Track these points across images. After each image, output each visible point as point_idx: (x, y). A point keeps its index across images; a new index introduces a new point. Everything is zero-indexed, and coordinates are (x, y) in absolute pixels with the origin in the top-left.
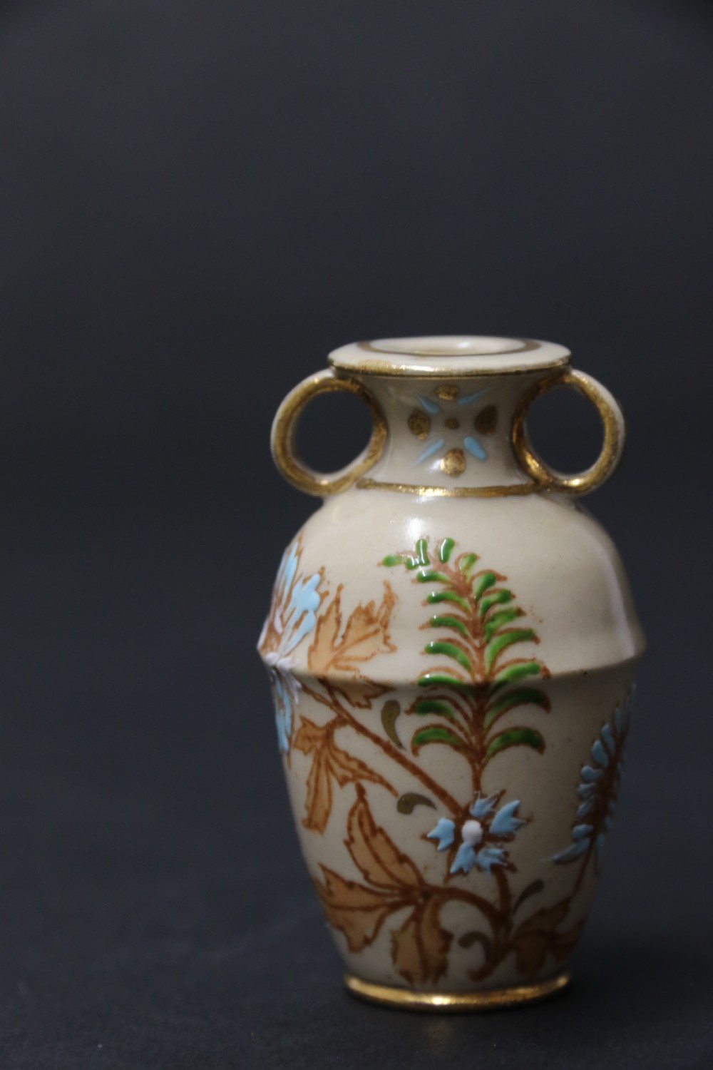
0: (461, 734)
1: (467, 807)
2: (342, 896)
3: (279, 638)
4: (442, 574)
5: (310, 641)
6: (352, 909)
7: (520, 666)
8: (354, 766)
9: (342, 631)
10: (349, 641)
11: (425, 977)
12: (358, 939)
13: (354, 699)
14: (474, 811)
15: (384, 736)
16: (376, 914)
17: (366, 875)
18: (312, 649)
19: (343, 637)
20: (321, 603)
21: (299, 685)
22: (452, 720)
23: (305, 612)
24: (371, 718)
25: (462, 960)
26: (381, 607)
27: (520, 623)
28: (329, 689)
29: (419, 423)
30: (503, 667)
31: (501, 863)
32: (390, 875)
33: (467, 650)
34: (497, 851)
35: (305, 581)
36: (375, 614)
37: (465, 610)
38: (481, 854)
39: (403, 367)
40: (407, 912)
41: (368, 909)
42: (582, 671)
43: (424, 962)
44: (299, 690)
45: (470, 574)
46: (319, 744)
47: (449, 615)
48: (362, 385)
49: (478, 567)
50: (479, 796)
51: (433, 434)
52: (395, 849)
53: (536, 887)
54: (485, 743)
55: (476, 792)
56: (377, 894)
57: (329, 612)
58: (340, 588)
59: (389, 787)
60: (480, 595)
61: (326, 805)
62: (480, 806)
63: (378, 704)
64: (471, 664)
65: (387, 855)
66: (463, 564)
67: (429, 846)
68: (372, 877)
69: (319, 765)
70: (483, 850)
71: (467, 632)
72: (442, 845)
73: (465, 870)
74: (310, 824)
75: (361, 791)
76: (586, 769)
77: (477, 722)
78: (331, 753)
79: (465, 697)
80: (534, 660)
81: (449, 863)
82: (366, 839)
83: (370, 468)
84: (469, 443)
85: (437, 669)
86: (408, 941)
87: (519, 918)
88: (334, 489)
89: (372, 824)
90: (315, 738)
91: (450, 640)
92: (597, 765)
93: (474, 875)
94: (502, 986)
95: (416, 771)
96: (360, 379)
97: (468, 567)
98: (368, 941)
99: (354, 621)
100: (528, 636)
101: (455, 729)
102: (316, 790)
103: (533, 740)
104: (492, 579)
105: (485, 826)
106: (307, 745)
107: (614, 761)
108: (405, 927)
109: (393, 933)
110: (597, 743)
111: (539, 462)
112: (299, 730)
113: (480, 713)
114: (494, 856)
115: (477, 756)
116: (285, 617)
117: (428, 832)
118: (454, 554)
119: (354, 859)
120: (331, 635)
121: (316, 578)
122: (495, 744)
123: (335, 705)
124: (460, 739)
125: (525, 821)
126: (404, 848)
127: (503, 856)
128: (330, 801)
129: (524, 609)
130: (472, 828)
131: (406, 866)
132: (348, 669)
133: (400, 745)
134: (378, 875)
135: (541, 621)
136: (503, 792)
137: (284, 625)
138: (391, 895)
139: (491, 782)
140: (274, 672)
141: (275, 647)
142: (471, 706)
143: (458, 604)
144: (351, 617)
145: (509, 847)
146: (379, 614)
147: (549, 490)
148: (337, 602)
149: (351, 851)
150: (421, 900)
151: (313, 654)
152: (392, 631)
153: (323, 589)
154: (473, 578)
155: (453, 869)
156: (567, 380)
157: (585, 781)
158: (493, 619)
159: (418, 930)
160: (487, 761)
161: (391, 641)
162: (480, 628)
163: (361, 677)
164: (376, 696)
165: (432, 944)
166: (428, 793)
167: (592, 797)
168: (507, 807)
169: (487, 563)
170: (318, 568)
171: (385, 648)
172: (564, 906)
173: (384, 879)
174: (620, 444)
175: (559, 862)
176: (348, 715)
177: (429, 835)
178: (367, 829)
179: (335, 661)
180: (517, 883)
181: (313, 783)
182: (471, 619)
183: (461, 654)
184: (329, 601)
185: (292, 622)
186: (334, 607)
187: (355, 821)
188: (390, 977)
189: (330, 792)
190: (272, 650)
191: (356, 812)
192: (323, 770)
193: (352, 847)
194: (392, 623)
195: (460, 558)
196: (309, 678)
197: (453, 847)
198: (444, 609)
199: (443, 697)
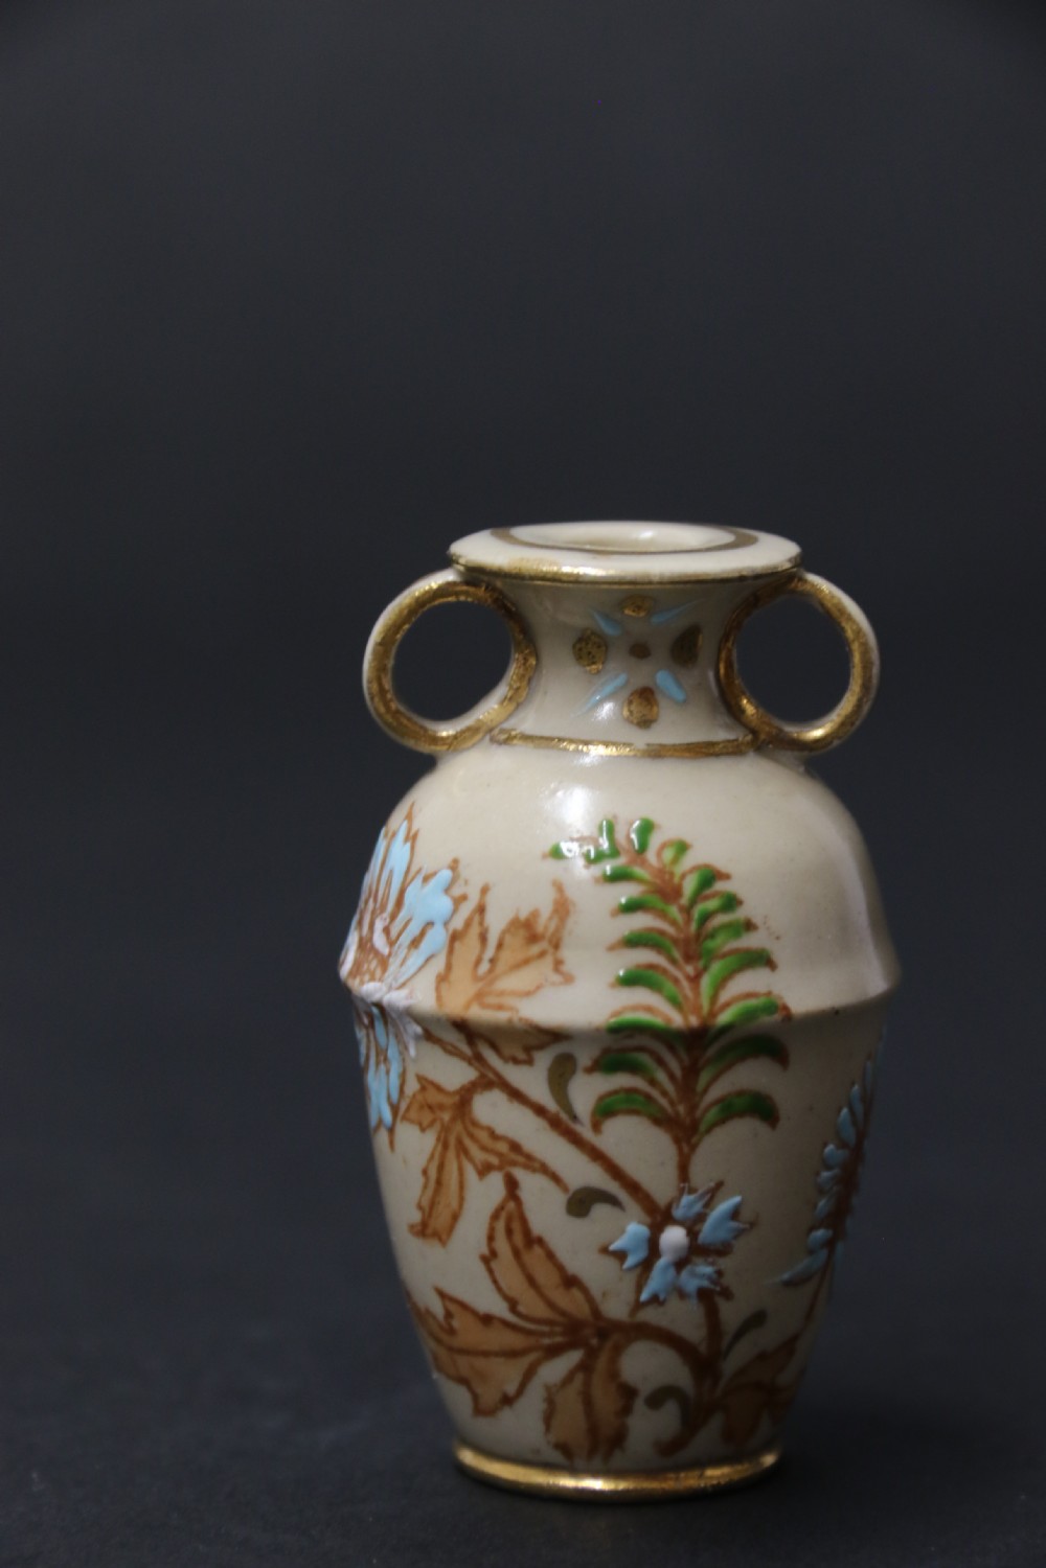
0: (663, 1102)
1: (669, 1207)
2: (469, 1334)
3: (384, 963)
4: (638, 871)
5: (439, 965)
6: (486, 1354)
7: (752, 1002)
8: (503, 1147)
9: (490, 952)
10: (501, 966)
11: (592, 1452)
12: (489, 1396)
13: (507, 1051)
14: (678, 1213)
15: (551, 1104)
16: (525, 1362)
17: (513, 1305)
18: (442, 979)
19: (492, 961)
20: (455, 911)
21: (419, 1030)
22: (653, 1082)
23: (430, 924)
24: (533, 1080)
25: (648, 1426)
26: (551, 918)
27: (750, 941)
28: (469, 1036)
29: (589, 649)
30: (727, 1005)
31: (712, 1287)
32: (551, 1304)
33: (676, 981)
34: (708, 1270)
35: (426, 879)
36: (540, 928)
37: (673, 923)
38: (684, 1274)
39: (566, 569)
40: (573, 1358)
41: (512, 1354)
42: (833, 1008)
43: (593, 1430)
44: (417, 1038)
45: (679, 870)
46: (446, 1116)
47: (651, 930)
48: (501, 592)
49: (690, 860)
50: (686, 1190)
51: (611, 665)
52: (560, 1268)
53: (757, 1319)
54: (698, 1113)
55: (682, 1185)
56: (529, 1333)
57: (468, 924)
58: (485, 890)
59: (555, 1178)
60: (694, 901)
61: (454, 1204)
62: (686, 1205)
63: (544, 1059)
64: (680, 999)
65: (546, 1277)
66: (668, 855)
67: (610, 1263)
68: (521, 1308)
69: (445, 1146)
70: (689, 1267)
71: (677, 955)
72: (630, 1261)
73: (662, 1297)
74: (423, 1230)
75: (512, 1185)
76: (830, 1147)
77: (687, 1085)
78: (466, 1128)
79: (671, 1048)
80: (769, 994)
81: (639, 1288)
82: (517, 1254)
83: (510, 716)
84: (664, 680)
85: (635, 1008)
86: (571, 1400)
87: (730, 1365)
88: (456, 743)
89: (526, 1231)
90: (441, 1107)
91: (651, 967)
92: (842, 1145)
93: (675, 1305)
94: (701, 1464)
95: (596, 1155)
96: (499, 584)
97: (676, 860)
98: (507, 1400)
99: (508, 939)
100: (761, 960)
101: (655, 1093)
102: (439, 1183)
103: (762, 1108)
104: (710, 877)
105: (692, 1234)
106: (427, 1117)
107: (861, 1136)
108: (568, 1380)
109: (548, 1388)
110: (845, 1111)
111: (756, 708)
112: (414, 1096)
113: (692, 1071)
114: (703, 1276)
115: (685, 1133)
116: (394, 932)
117: (611, 1243)
118: (655, 841)
119: (495, 1282)
120: (473, 958)
121: (446, 874)
122: (711, 1115)
123: (477, 1059)
124: (662, 1109)
125: (747, 1226)
126: (574, 1264)
127: (715, 1276)
128: (462, 1199)
129: (757, 920)
130: (674, 1237)
131: (576, 1293)
132: (500, 1007)
133: (575, 1118)
134: (532, 1305)
135: (778, 938)
136: (720, 1185)
137: (391, 943)
138: (550, 1334)
139: (703, 1171)
140: (375, 1010)
141: (378, 973)
142: (680, 1061)
143: (663, 915)
144: (504, 933)
145: (725, 1263)
146: (546, 928)
147: (771, 746)
148: (481, 909)
149: (491, 1271)
150: (594, 1342)
151: (444, 986)
152: (568, 954)
153: (457, 891)
154: (683, 876)
155: (644, 1296)
156: (801, 587)
157: (828, 1167)
158: (712, 936)
159: (587, 1384)
160: (700, 1141)
161: (565, 968)
162: (693, 948)
163: (521, 1019)
164: (541, 1047)
165: (606, 1402)
166: (613, 1187)
167: (835, 1188)
168: (724, 1206)
169: (703, 853)
170: (448, 860)
171: (556, 978)
172: (789, 1346)
173: (540, 1310)
174: (875, 681)
175: (789, 1284)
176: (497, 1074)
177: (612, 1247)
178: (518, 1238)
179: (479, 997)
180: (731, 1314)
181: (433, 1173)
182: (682, 936)
183: (669, 986)
184: (467, 909)
185: (406, 939)
186: (477, 918)
187: (501, 1226)
188: (538, 1451)
189: (462, 1186)
190: (372, 979)
191: (503, 1215)
192: (451, 1154)
193: (494, 1265)
194: (567, 941)
195: (663, 846)
196: (437, 1020)
197: (647, 1265)
198: (641, 921)
199: (641, 1049)
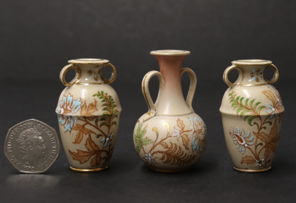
0: (107, 123)
2: (81, 154)
3: (71, 111)
4: (103, 97)
5: (80, 110)
6: (83, 156)
7: (116, 111)
8: (89, 131)
9: (87, 108)
10: (89, 110)
11: (96, 166)
12: (83, 161)
13: (90, 120)
14: (108, 136)
15: (95, 125)
16: (89, 157)
17: (89, 150)
18: (81, 112)
22: (106, 121)
23: (78, 106)
24: (93, 123)
25: (102, 162)
26: (94, 103)
27: (114, 104)
28: (85, 118)
29: (90, 72)
30: (114, 111)
31: (110, 145)
35: (76, 100)
36: (93, 105)
37: (108, 102)
38: (108, 143)
40: (95, 155)
41: (88, 156)
43: (96, 163)
44: (77, 119)
46: (81, 128)
49: (108, 95)
50: (109, 133)
51: (92, 74)
52: (95, 144)
54: (110, 124)
56: (90, 153)
57: (84, 105)
58: (85, 101)
59: (95, 134)
60: (109, 100)
61: (81, 139)
63: (95, 120)
64: (110, 111)
65: (93, 146)
66: (106, 95)
69: (80, 132)
71: (108, 106)
72: (103, 143)
74: (75, 143)
75: (90, 135)
77: (110, 121)
78: (84, 129)
79: (109, 117)
81: (104, 145)
82: (90, 143)
84: (98, 75)
85: (105, 113)
86: (94, 160)
90: (80, 127)
91: (106, 108)
93: (107, 147)
95: (100, 130)
97: (107, 95)
98: (86, 161)
99: (89, 106)
100: (115, 106)
103: (115, 123)
104: (110, 97)
105: (109, 138)
106: (77, 129)
108: (94, 158)
109: (92, 159)
112: (75, 126)
113: (110, 119)
115: (109, 127)
116: (71, 107)
118: (104, 93)
120: (85, 109)
121: (79, 100)
122: (112, 124)
123: (86, 121)
125: (114, 137)
126: (97, 144)
128: (82, 138)
129: (115, 102)
130: (108, 139)
131: (97, 147)
132: (90, 114)
133: (98, 126)
136: (112, 132)
137: (71, 109)
138: (93, 153)
139: (110, 131)
143: (106, 102)
145: (111, 142)
148: (85, 103)
149: (86, 146)
150: (98, 153)
153: (81, 101)
154: (108, 97)
155: (104, 146)
158: (111, 104)
159: (97, 158)
163: (93, 115)
164: (95, 118)
165: (98, 160)
166: (102, 134)
168: (112, 135)
170: (79, 98)
171: (96, 110)
173: (92, 150)
176: (88, 122)
177: (101, 141)
178: (90, 142)
179: (87, 113)
180: (111, 147)
181: (78, 135)
182: (108, 104)
183: (108, 110)
184: (83, 103)
185: (74, 108)
186: (85, 104)
187: (88, 141)
188: (89, 167)
189: (83, 136)
190: (69, 113)
191: (88, 139)
192: (81, 133)
193: (86, 145)
194: (97, 106)
195: (105, 94)
196: (81, 117)
197: (105, 143)
198: (104, 103)
199: (106, 117)
